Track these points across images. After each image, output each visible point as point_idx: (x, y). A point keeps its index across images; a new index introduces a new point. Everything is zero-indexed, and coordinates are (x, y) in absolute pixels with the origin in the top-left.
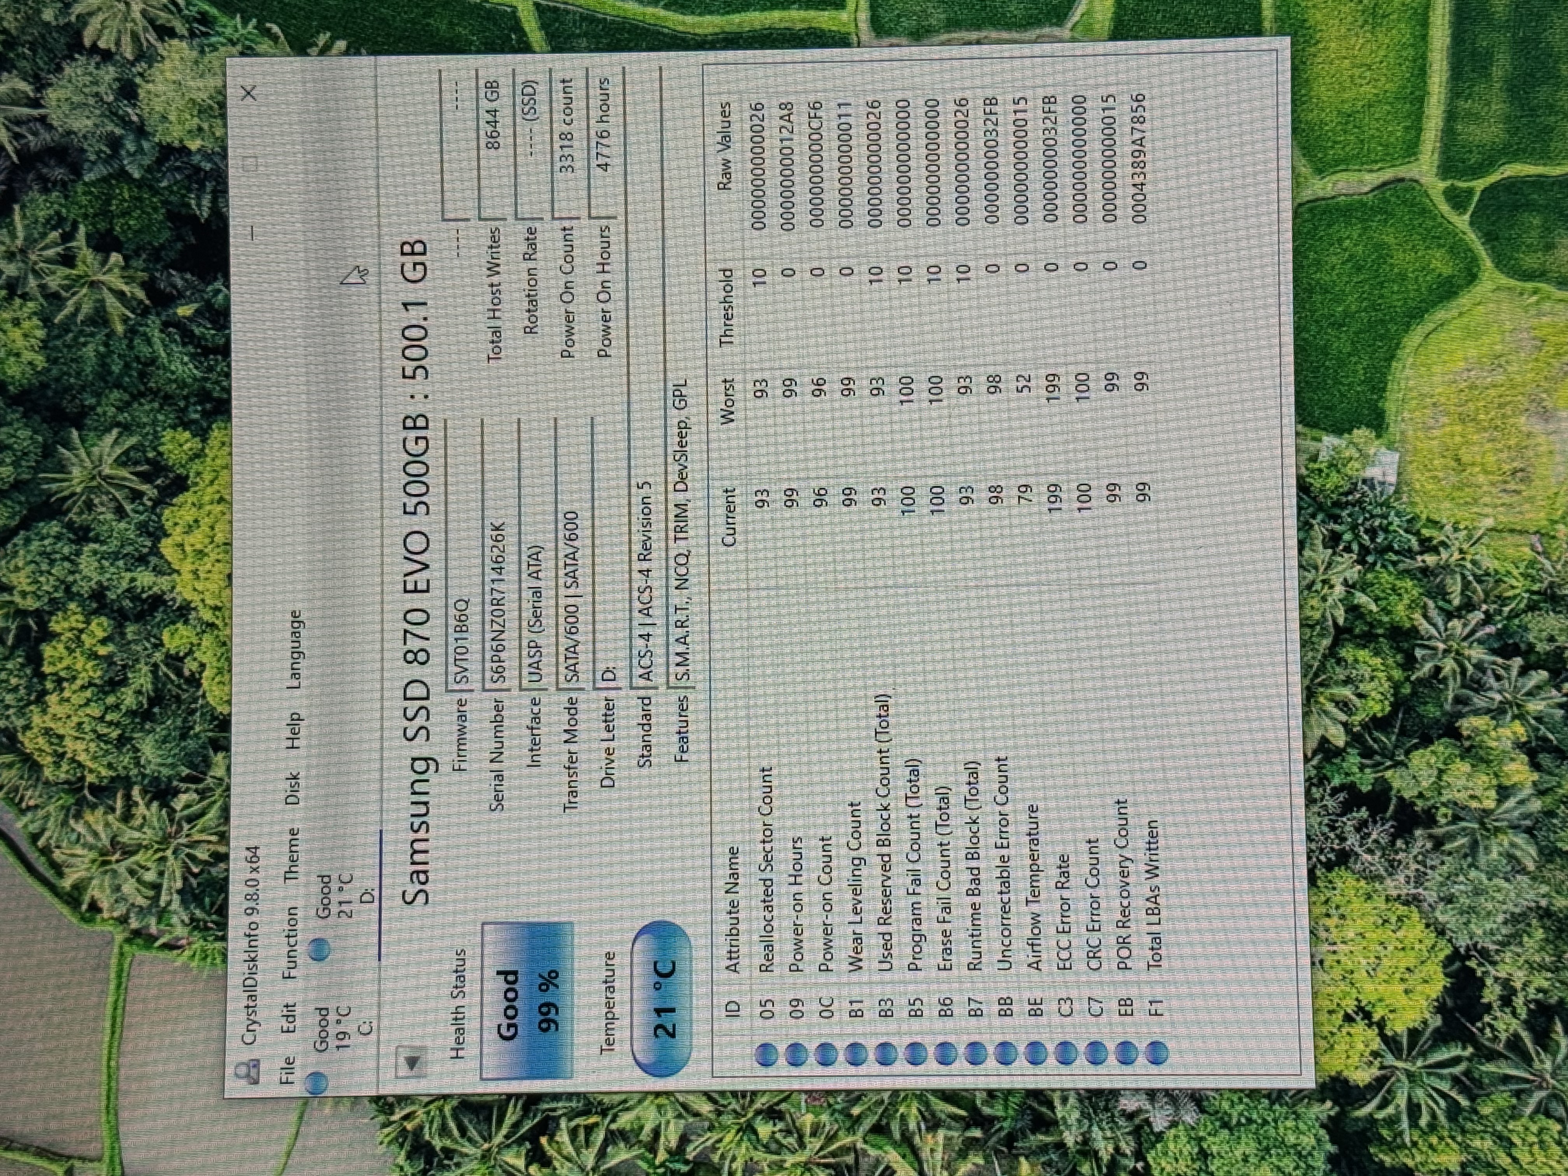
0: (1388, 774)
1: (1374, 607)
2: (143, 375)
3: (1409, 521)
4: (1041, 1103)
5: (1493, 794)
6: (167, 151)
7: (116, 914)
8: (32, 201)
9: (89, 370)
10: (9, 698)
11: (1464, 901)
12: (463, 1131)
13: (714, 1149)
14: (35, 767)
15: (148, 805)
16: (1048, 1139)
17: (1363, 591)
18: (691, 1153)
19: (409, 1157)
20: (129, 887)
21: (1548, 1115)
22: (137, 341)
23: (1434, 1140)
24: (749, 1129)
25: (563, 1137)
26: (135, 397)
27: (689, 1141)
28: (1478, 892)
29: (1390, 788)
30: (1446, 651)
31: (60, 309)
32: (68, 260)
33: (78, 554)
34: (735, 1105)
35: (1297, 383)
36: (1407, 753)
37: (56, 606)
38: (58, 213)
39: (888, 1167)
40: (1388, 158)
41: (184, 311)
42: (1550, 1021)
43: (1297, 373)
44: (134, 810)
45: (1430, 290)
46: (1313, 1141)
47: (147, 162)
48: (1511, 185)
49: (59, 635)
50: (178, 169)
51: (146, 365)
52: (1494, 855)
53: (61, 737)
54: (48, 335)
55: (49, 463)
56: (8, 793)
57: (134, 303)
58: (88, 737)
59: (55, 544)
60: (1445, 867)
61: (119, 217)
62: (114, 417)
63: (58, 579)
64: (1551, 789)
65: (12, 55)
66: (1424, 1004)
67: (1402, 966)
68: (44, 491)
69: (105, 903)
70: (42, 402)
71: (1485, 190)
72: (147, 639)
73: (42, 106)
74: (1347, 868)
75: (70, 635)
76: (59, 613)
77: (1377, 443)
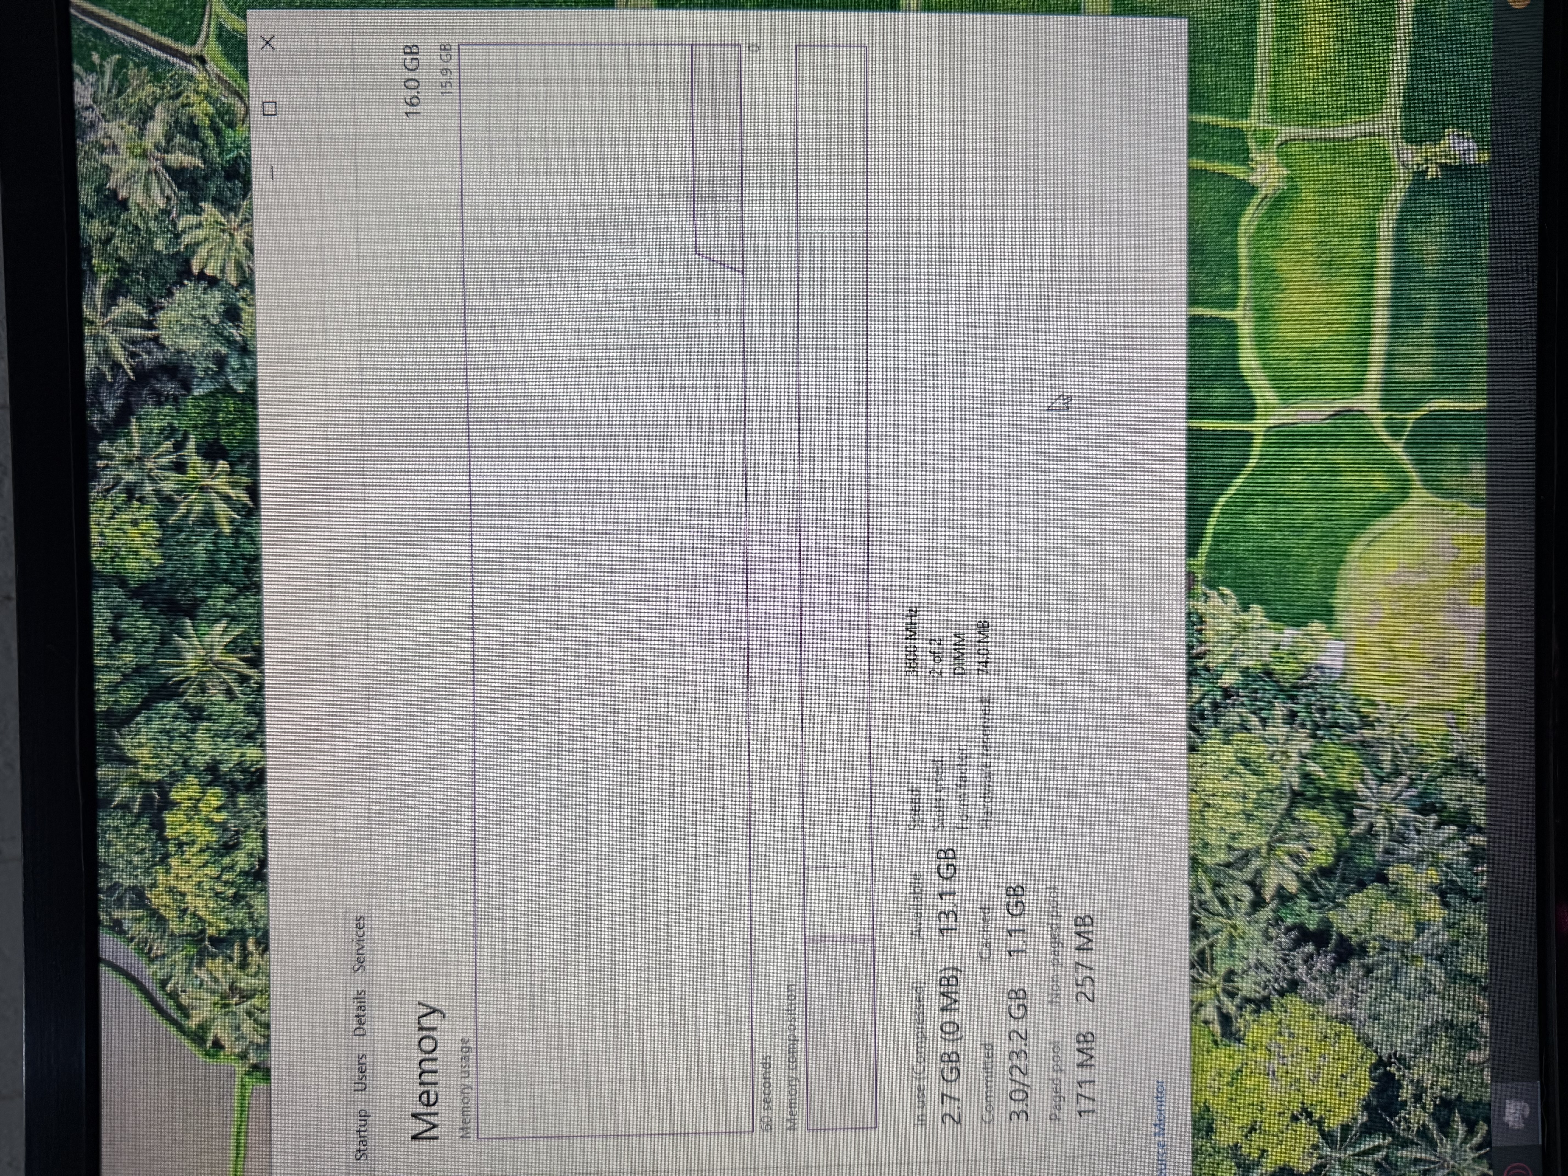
0: (1331, 915)
1: (1322, 774)
2: (248, 571)
3: (1352, 701)
5: (1412, 929)
7: (236, 1051)
8: (147, 413)
9: (200, 566)
10: (137, 860)
11: (1387, 1017)
14: (161, 921)
15: (261, 955)
17: (1314, 760)
20: (247, 1026)
22: (241, 541)
26: (241, 591)
28: (1398, 1010)
29: (1332, 926)
30: (1379, 810)
31: (173, 512)
32: (180, 467)
33: (193, 731)
36: (1346, 896)
37: (175, 778)
38: (170, 425)
40: (1340, 391)
42: (1451, 1112)
44: (249, 959)
45: (1372, 505)
47: (250, 378)
48: (1436, 418)
49: (180, 803)
51: (251, 561)
52: (1412, 979)
53: (184, 895)
54: (163, 535)
55: (166, 650)
56: (138, 944)
57: (239, 506)
58: (207, 895)
59: (173, 722)
60: (1373, 991)
61: (225, 428)
62: (223, 608)
63: (176, 754)
64: (1457, 923)
65: (127, 281)
66: (1355, 1104)
67: (1338, 1073)
68: (161, 676)
69: (226, 1041)
70: (159, 595)
71: (1417, 421)
72: (257, 808)
73: (155, 328)
74: (1296, 993)
75: (188, 803)
76: (179, 784)
77: (1328, 634)
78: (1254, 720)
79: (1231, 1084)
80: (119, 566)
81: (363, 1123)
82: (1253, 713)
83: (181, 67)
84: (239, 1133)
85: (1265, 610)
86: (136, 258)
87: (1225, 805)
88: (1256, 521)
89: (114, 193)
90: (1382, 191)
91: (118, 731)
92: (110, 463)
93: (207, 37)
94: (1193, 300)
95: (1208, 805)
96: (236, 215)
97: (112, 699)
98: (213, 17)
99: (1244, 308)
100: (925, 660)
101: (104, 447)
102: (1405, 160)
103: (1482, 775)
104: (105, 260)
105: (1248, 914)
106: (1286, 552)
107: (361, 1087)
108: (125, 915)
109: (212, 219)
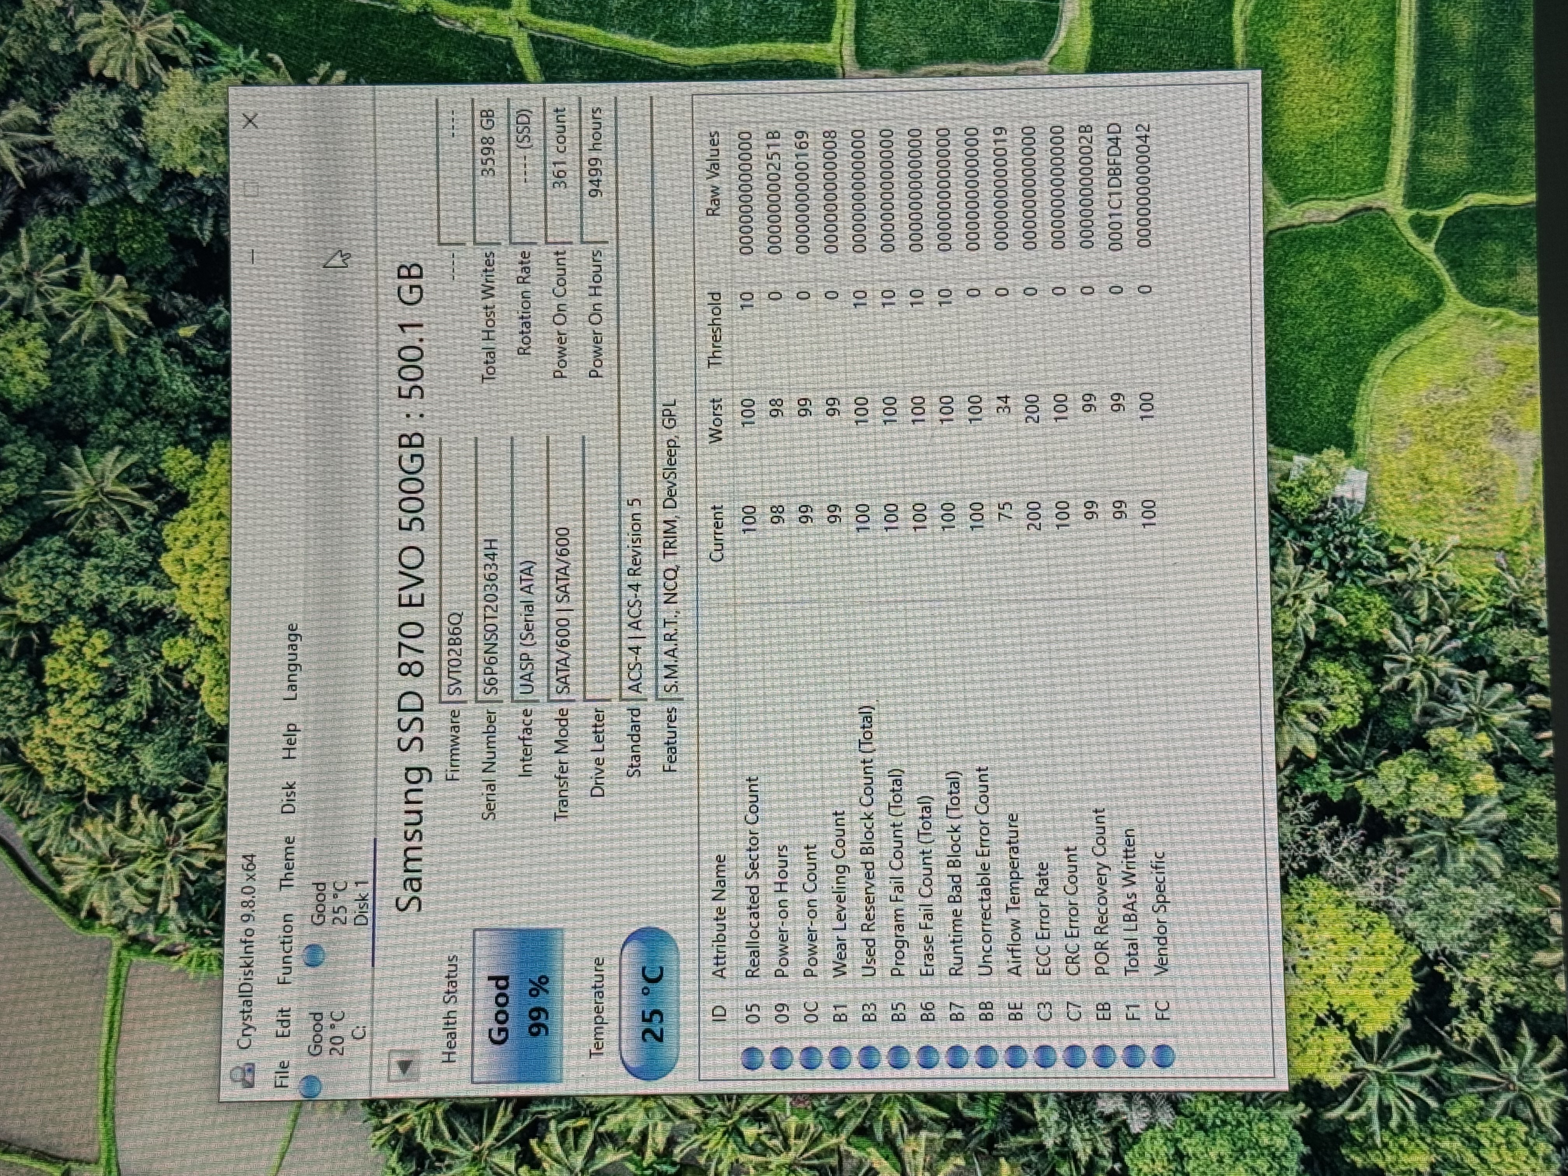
0: (1359, 783)
1: (1343, 621)
2: (144, 394)
3: (1378, 538)
4: (1021, 1106)
5: (1461, 805)
6: (170, 177)
7: (114, 921)
8: (37, 225)
9: (92, 389)
10: (11, 709)
11: (1433, 907)
12: (454, 1134)
13: (700, 1151)
14: (36, 777)
15: (146, 815)
16: (1028, 1141)
17: (1333, 605)
18: (678, 1153)
19: (401, 1159)
20: (127, 893)
21: (1515, 1117)
22: (139, 361)
23: (1404, 1141)
24: (735, 1132)
25: (552, 1138)
26: (136, 416)
27: (676, 1143)
28: (1445, 899)
29: (1360, 798)
30: (1415, 665)
31: (64, 329)
32: (72, 282)
33: (80, 568)
34: (721, 1108)
35: (1269, 404)
36: (1377, 763)
37: (58, 619)
38: (63, 237)
39: (871, 1169)
40: (1356, 186)
41: (186, 332)
42: (1517, 1024)
43: (1269, 394)
44: (133, 819)
45: (1397, 315)
46: (1286, 1143)
47: (150, 187)
48: (1474, 214)
49: (61, 647)
50: (181, 194)
51: (148, 384)
52: (1462, 863)
53: (62, 748)
54: (52, 355)
55: (52, 480)
56: (9, 803)
57: (137, 324)
58: (88, 748)
59: (57, 558)
60: (1413, 875)
61: (122, 240)
62: (116, 435)
63: (60, 593)
64: (1516, 798)
65: (19, 83)
66: (1394, 1008)
67: (1373, 971)
68: (45, 508)
69: (103, 910)
70: (45, 420)
71: (1450, 218)
72: (147, 651)
73: (48, 133)
74: (1319, 875)
75: (70, 647)
76: (61, 626)
77: (1346, 462)
80: (3, 389)
84: (113, 1014)
86: (30, 59)
96: (139, 13)
103: (1544, 625)
109: (112, 17)
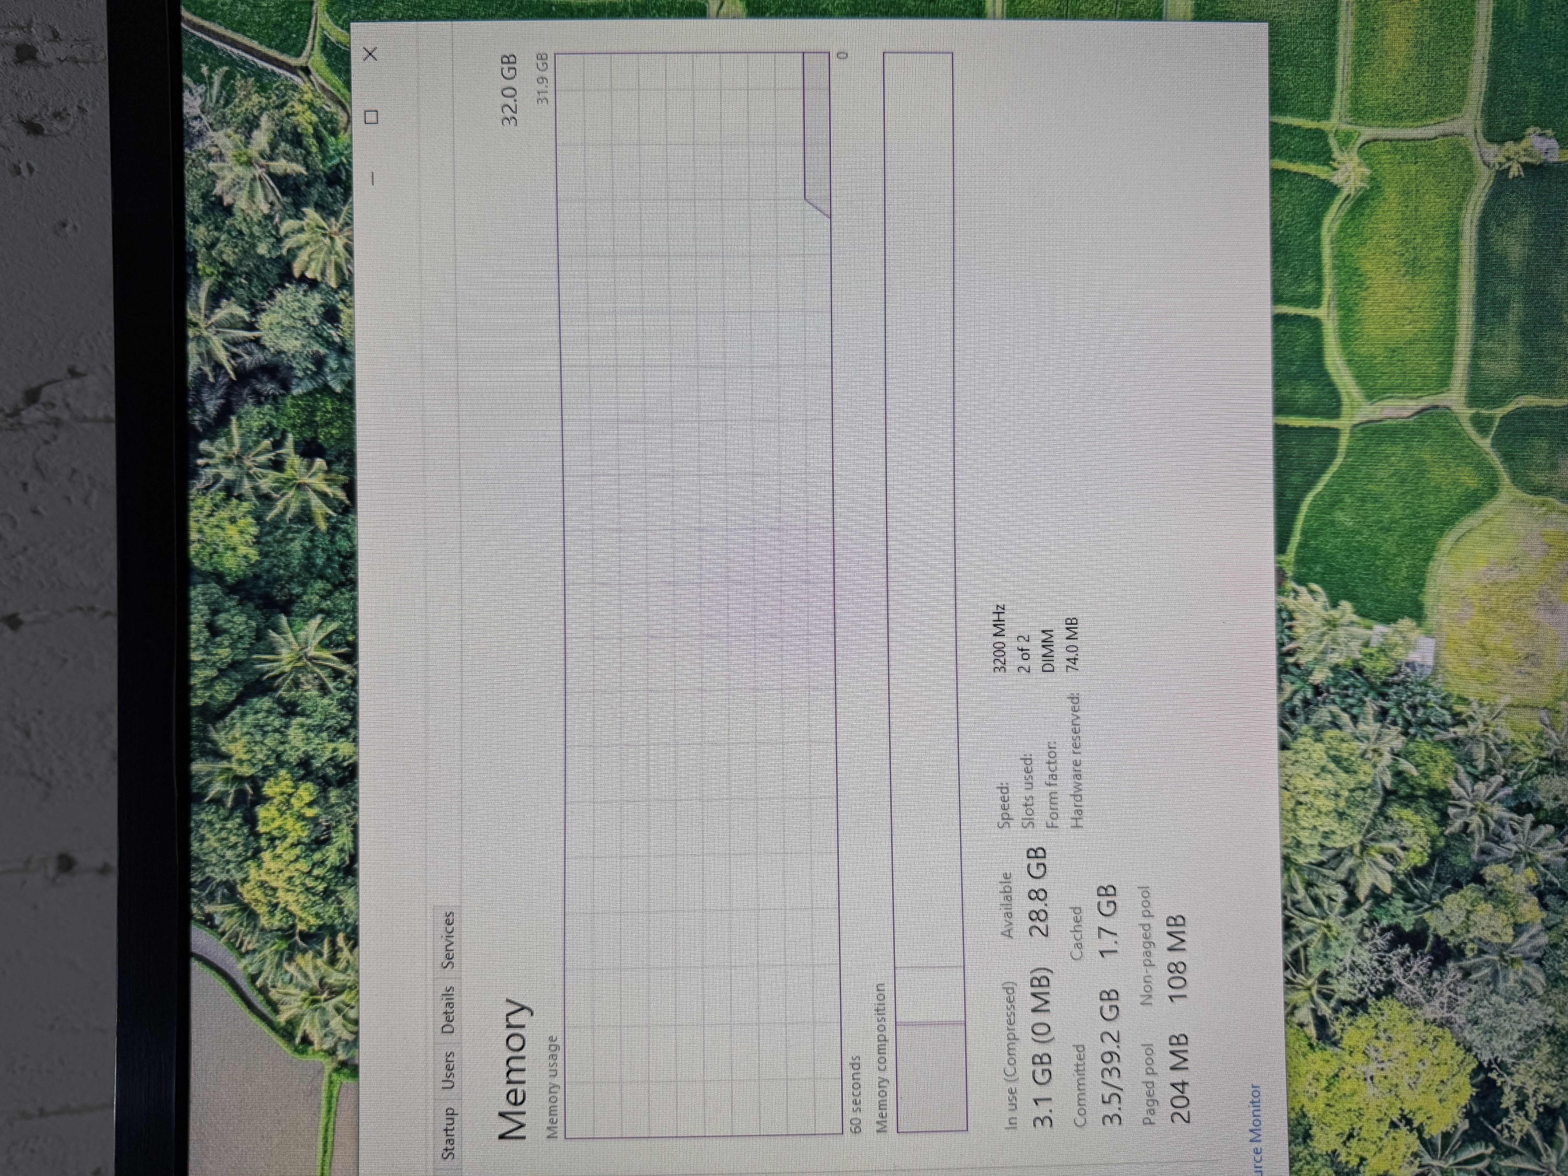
0: (1426, 915)
1: (1415, 773)
2: (343, 567)
3: (1444, 698)
5: (1511, 931)
7: (325, 1047)
8: (247, 413)
9: (296, 562)
10: (229, 854)
11: (1487, 1022)
14: (253, 916)
15: (351, 950)
17: (1406, 758)
20: (336, 1022)
22: (337, 538)
26: (336, 587)
28: (1497, 1014)
29: (1428, 928)
30: (1474, 809)
31: (271, 509)
32: (277, 465)
33: (287, 726)
36: (1442, 897)
37: (268, 772)
38: (269, 424)
40: (1426, 388)
42: (1555, 1121)
44: (339, 955)
45: (1460, 501)
47: (348, 378)
48: (1523, 414)
49: (272, 798)
51: (346, 558)
52: (1511, 983)
53: (275, 890)
54: (261, 532)
55: (261, 646)
56: (229, 939)
57: (336, 503)
58: (298, 890)
59: (267, 717)
60: (1472, 994)
61: (322, 426)
62: (318, 605)
63: (270, 749)
64: (1556, 925)
65: (230, 284)
66: (1456, 1111)
67: (1437, 1079)
68: (256, 671)
69: (315, 1036)
70: (255, 591)
71: (1504, 417)
72: (348, 802)
73: (256, 329)
74: (1393, 997)
75: (281, 798)
76: (272, 779)
77: (1418, 631)
78: (1345, 718)
79: (1327, 1089)
80: (217, 562)
81: (450, 1122)
82: (1344, 710)
83: (286, 78)
84: (326, 1130)
85: (1355, 607)
86: (240, 262)
87: (1317, 803)
88: (1343, 518)
89: (220, 199)
90: (1465, 190)
91: (214, 725)
92: (211, 461)
93: (312, 49)
94: (1277, 299)
95: (1300, 803)
96: (337, 220)
97: (208, 694)
98: (319, 29)
99: (1329, 306)
100: (1013, 658)
101: (204, 446)
102: (1486, 159)
104: (210, 264)
105: (1342, 914)
106: (1375, 548)
107: (449, 1085)
108: (216, 909)
109: (313, 224)
